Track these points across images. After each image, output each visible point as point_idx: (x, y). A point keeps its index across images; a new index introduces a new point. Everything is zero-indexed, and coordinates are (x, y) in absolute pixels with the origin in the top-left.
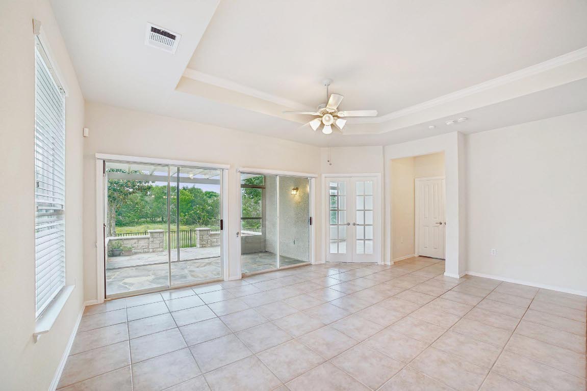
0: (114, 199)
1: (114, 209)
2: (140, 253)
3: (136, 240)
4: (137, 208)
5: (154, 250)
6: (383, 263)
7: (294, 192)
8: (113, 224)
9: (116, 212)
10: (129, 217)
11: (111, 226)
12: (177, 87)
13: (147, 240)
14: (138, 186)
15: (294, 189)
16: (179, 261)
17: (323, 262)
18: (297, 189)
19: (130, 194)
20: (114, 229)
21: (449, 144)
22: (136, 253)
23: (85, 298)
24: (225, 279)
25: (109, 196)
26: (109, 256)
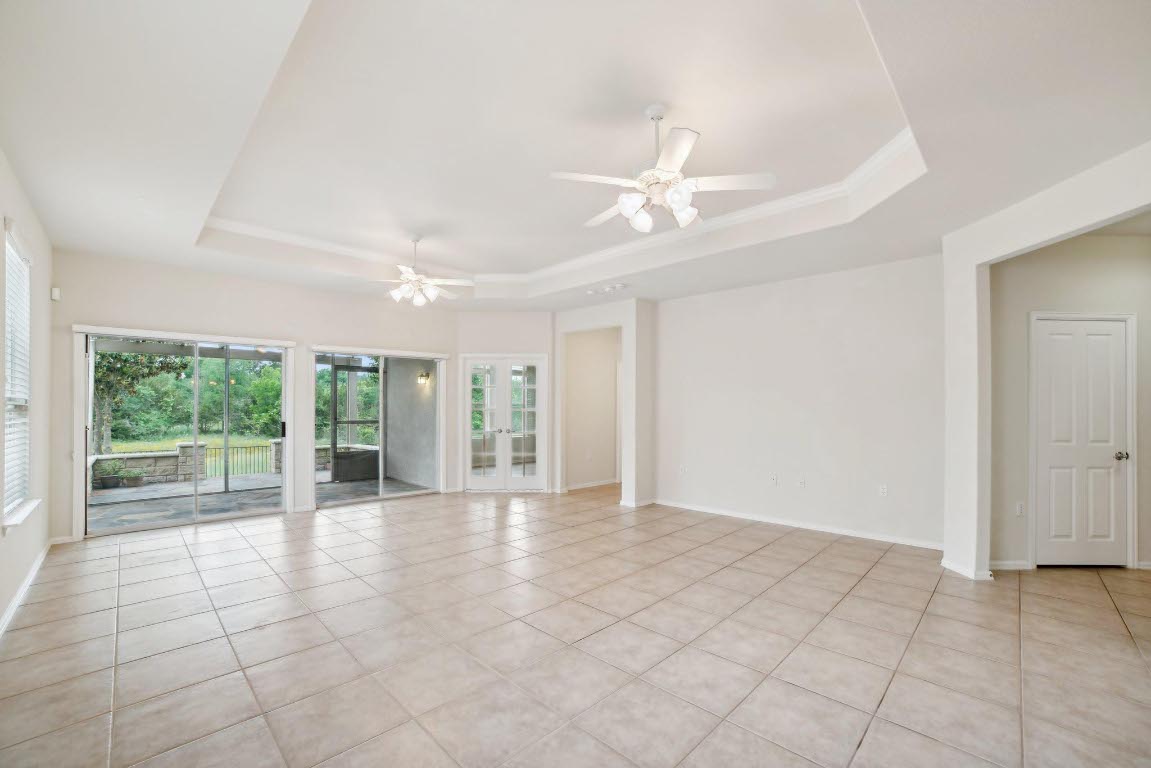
0: (109, 386)
1: (109, 404)
2: (160, 482)
3: (152, 461)
4: (166, 402)
5: (187, 476)
6: (550, 492)
7: (422, 381)
8: (107, 433)
9: (114, 411)
10: (146, 422)
11: (101, 437)
12: (198, 242)
13: (172, 461)
14: (161, 362)
15: (422, 376)
16: (227, 491)
17: (460, 489)
18: (428, 375)
19: (143, 377)
20: (107, 443)
21: (626, 316)
22: (150, 483)
23: (50, 534)
24: (289, 512)
25: (97, 381)
26: (95, 488)
